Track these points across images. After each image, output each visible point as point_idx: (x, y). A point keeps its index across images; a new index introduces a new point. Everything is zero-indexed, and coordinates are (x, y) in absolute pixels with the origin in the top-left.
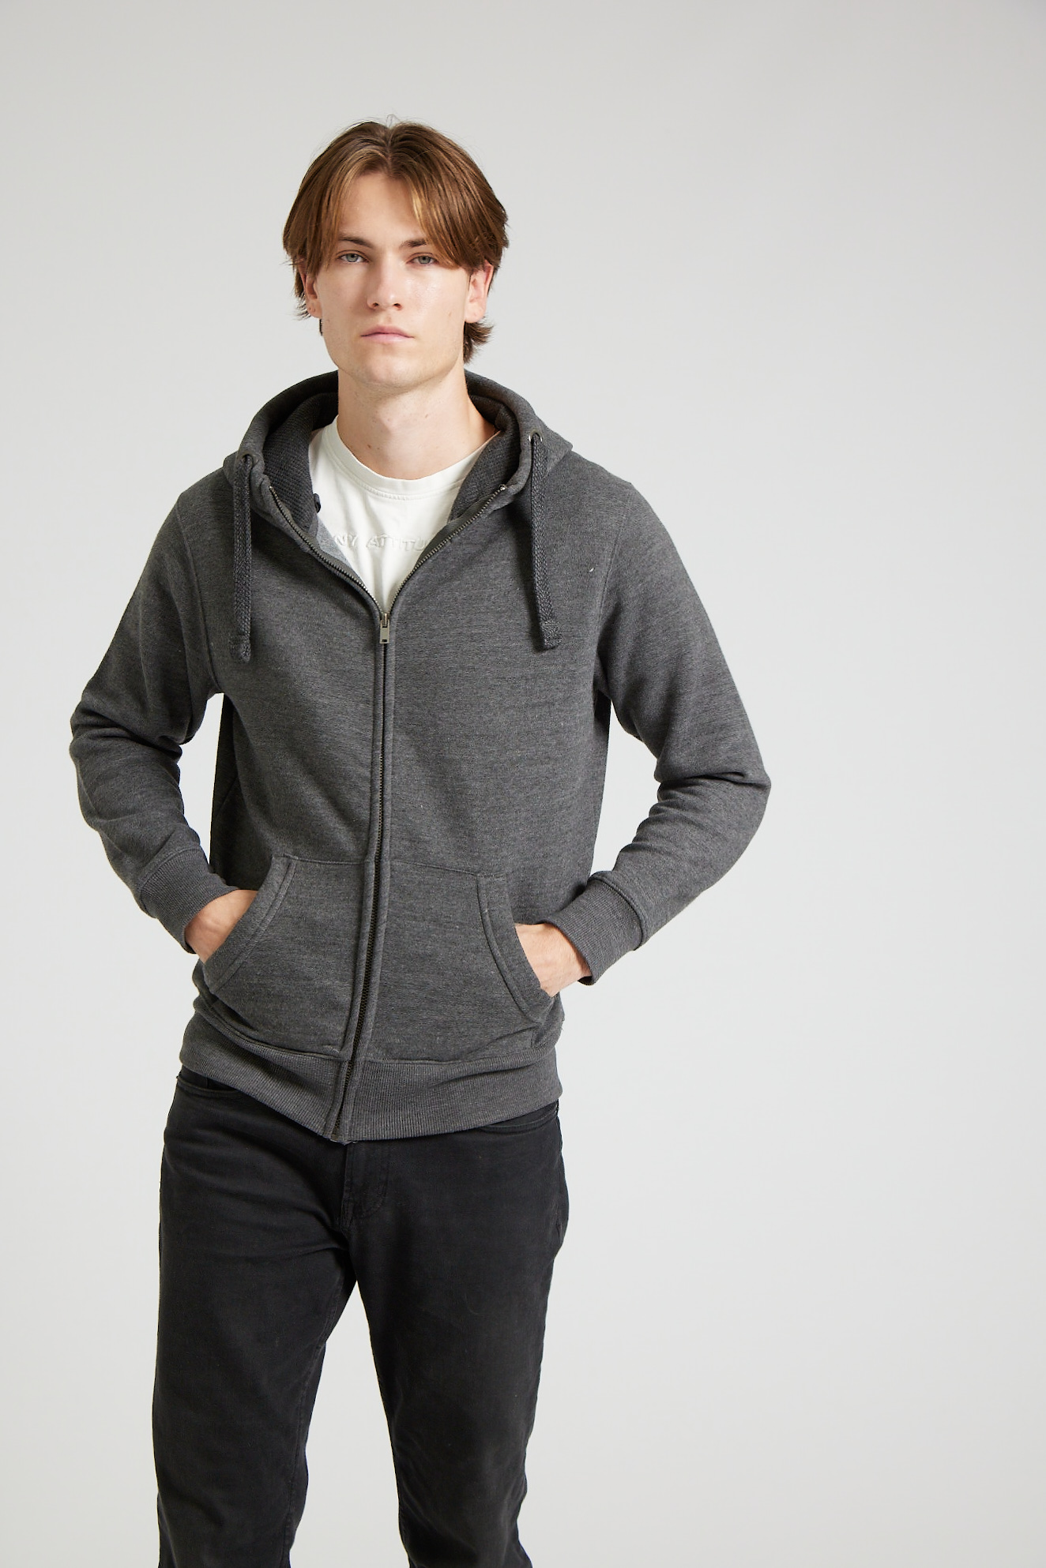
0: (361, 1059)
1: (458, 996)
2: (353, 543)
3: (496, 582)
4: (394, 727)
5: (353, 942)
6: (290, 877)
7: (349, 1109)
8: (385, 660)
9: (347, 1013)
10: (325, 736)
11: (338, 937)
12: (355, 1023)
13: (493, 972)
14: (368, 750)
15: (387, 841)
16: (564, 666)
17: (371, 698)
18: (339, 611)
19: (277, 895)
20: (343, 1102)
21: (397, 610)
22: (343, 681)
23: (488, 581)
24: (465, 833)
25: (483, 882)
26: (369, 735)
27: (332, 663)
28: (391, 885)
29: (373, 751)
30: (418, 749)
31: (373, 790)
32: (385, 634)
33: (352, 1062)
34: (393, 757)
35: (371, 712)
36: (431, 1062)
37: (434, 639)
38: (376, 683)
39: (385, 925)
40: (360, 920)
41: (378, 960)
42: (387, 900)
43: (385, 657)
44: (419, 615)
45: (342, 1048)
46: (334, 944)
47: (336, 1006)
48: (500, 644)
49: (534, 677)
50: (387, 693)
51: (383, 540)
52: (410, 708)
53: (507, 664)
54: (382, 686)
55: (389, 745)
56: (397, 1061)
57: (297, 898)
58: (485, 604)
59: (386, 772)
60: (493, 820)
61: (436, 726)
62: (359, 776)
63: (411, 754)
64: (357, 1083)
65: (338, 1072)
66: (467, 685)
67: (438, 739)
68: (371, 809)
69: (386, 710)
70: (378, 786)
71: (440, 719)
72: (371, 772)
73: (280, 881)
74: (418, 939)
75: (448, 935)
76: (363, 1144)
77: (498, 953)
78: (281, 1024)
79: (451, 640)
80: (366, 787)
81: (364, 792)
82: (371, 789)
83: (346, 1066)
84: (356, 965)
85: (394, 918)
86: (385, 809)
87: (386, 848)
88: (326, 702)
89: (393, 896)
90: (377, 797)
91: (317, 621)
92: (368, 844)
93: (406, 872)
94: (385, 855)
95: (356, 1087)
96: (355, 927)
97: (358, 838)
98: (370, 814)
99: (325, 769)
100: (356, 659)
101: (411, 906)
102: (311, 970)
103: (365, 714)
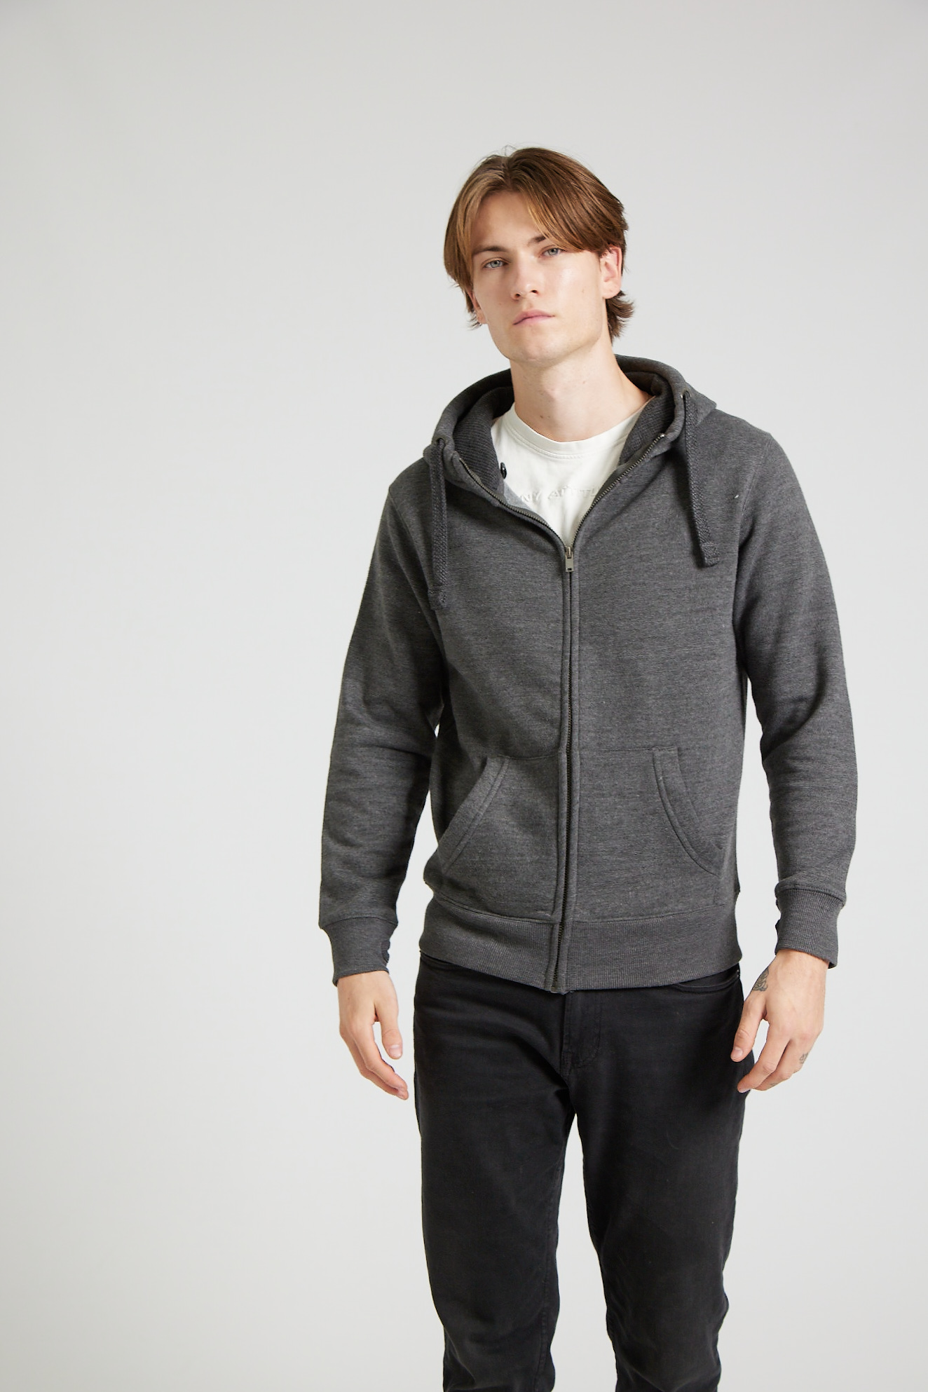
0: (569, 920)
2: (537, 499)
3: (658, 512)
4: (580, 640)
5: (554, 822)
6: (502, 772)
7: (564, 964)
8: (571, 587)
9: (554, 883)
10: (522, 654)
12: (562, 890)
14: (558, 660)
15: (576, 734)
16: (722, 577)
17: (561, 618)
18: (529, 551)
19: (492, 787)
20: (558, 960)
21: (578, 543)
23: (652, 512)
25: (658, 755)
26: (560, 648)
27: (526, 593)
28: (582, 771)
29: (562, 660)
30: (600, 655)
31: (562, 693)
32: (569, 564)
33: (563, 924)
34: (579, 665)
35: (561, 629)
38: (564, 605)
39: (578, 804)
40: (558, 802)
41: (575, 835)
42: (579, 783)
43: (571, 583)
44: (597, 545)
45: (552, 914)
47: (545, 877)
48: (665, 562)
49: (696, 588)
50: (573, 612)
51: (563, 490)
52: (593, 623)
53: (672, 578)
54: (569, 608)
55: (575, 655)
56: (600, 920)
57: (509, 788)
58: (651, 531)
59: (573, 677)
61: (614, 634)
62: (552, 682)
63: (594, 659)
64: (569, 941)
65: (552, 933)
66: (639, 597)
67: (617, 645)
68: (562, 709)
69: (573, 626)
70: (567, 688)
71: (617, 629)
72: (561, 678)
73: (494, 775)
77: (671, 813)
78: (500, 895)
79: (624, 562)
80: (557, 691)
81: (556, 695)
82: (561, 691)
83: (557, 927)
84: (558, 842)
85: (585, 798)
86: (573, 707)
87: (575, 740)
88: (522, 626)
89: (583, 780)
90: (567, 697)
91: (511, 561)
92: (560, 737)
93: (593, 759)
94: (575, 746)
95: (568, 944)
96: (555, 809)
97: (551, 735)
98: (562, 712)
99: (522, 681)
100: (546, 587)
101: (599, 786)
102: (523, 847)
103: (556, 632)
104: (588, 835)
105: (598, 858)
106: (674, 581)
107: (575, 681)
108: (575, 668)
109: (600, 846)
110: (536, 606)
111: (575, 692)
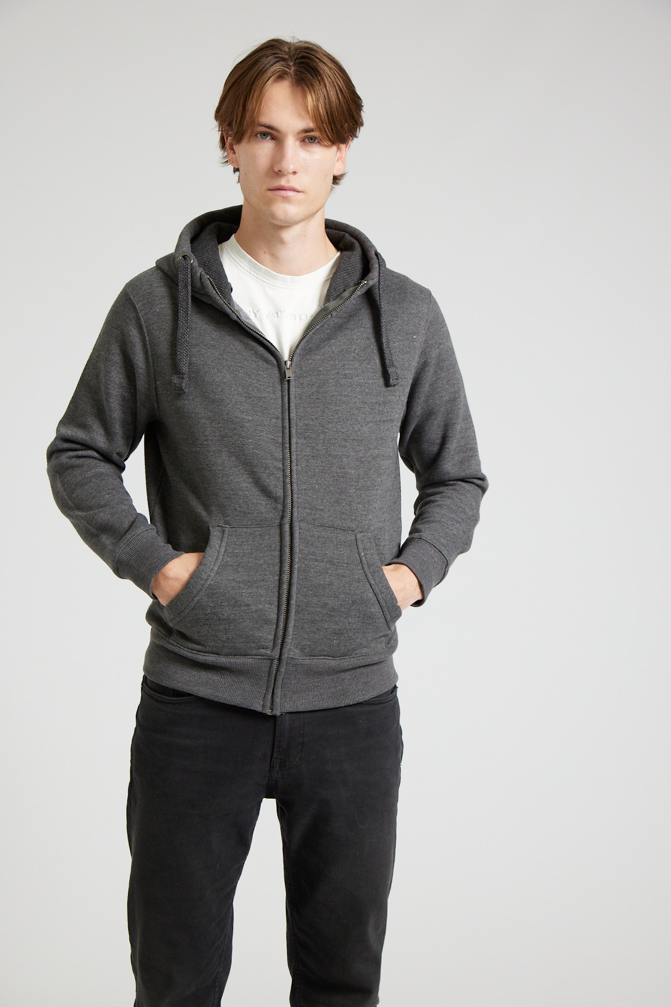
0: (285, 656)
1: (348, 612)
2: (258, 315)
3: (358, 342)
4: (296, 434)
5: (277, 578)
6: (225, 539)
7: (278, 692)
8: (289, 390)
9: (275, 626)
10: (250, 441)
11: (266, 575)
12: (281, 633)
13: (371, 595)
14: (279, 449)
15: (295, 509)
17: (280, 416)
18: (254, 359)
19: (219, 552)
20: (274, 687)
21: (295, 358)
22: (260, 404)
24: (346, 503)
25: (359, 536)
26: (280, 440)
27: (253, 392)
28: (300, 539)
29: (283, 450)
30: (313, 448)
31: (284, 476)
32: (289, 374)
33: (280, 659)
34: (297, 455)
35: (280, 424)
36: (330, 658)
37: (321, 377)
38: (283, 406)
39: (297, 565)
40: (281, 562)
41: (294, 589)
42: (298, 548)
43: (289, 388)
44: (310, 362)
45: (272, 650)
46: (263, 580)
47: (267, 622)
48: (363, 381)
49: (384, 403)
50: (290, 412)
51: (279, 313)
52: (307, 422)
53: (367, 394)
54: (287, 408)
55: (294, 446)
56: (308, 658)
57: (233, 552)
58: (352, 355)
59: (293, 464)
60: (363, 495)
62: (275, 467)
63: (308, 451)
64: (283, 673)
65: (271, 667)
66: (344, 406)
67: (326, 442)
68: (284, 489)
69: (291, 423)
70: (288, 474)
71: (327, 429)
72: (283, 464)
73: (219, 543)
74: (320, 574)
75: (339, 571)
76: (288, 715)
77: (372, 582)
79: (332, 377)
80: (280, 474)
81: (279, 478)
82: (283, 475)
83: (276, 662)
84: (279, 594)
85: (302, 560)
86: (293, 488)
87: (295, 514)
88: (250, 418)
89: (301, 546)
90: (288, 480)
91: (240, 365)
92: (283, 511)
93: (309, 530)
94: (295, 519)
95: (282, 676)
96: (277, 568)
97: (275, 509)
98: (284, 492)
99: (250, 462)
100: (268, 390)
101: (313, 552)
102: (249, 599)
103: (276, 426)
104: (305, 589)
105: (312, 609)
106: (369, 397)
107: (294, 468)
108: (294, 457)
109: (315, 600)
111: (295, 476)
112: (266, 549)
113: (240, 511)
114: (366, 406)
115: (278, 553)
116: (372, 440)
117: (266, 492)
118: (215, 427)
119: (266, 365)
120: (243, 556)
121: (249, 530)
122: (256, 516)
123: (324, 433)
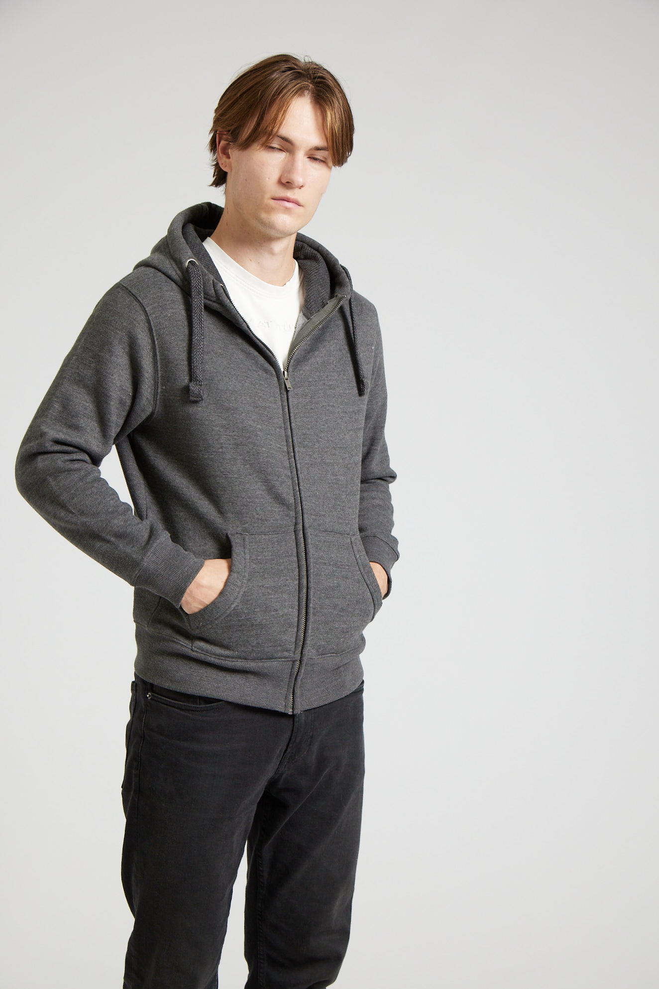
0: (305, 658)
4: (299, 444)
5: (296, 582)
6: (248, 547)
7: (298, 692)
8: (289, 400)
9: (296, 629)
11: (287, 580)
14: (286, 458)
15: (305, 516)
17: (283, 426)
19: (244, 559)
20: (294, 687)
21: (290, 368)
24: (341, 508)
25: (354, 539)
26: (285, 449)
27: (259, 402)
28: (312, 544)
29: (289, 459)
31: (294, 484)
32: (288, 384)
33: (301, 660)
34: (300, 463)
38: (284, 415)
40: (299, 567)
41: (312, 592)
42: (311, 553)
43: (288, 397)
44: (301, 372)
45: (294, 653)
46: (285, 585)
48: (342, 391)
53: (346, 404)
54: (288, 417)
55: (297, 455)
57: (257, 559)
59: (299, 472)
62: (286, 475)
64: (302, 674)
65: (293, 668)
68: (294, 496)
70: (296, 481)
72: (291, 472)
73: (243, 550)
75: (343, 573)
77: (368, 582)
80: (289, 482)
81: (289, 486)
82: (292, 483)
83: (298, 663)
84: (299, 597)
85: (316, 565)
86: (302, 496)
87: (306, 520)
88: (261, 427)
89: (313, 551)
90: (297, 488)
91: (245, 375)
92: (296, 518)
93: (316, 535)
94: (307, 525)
95: (302, 676)
96: (296, 573)
97: (287, 516)
98: (295, 499)
99: (264, 470)
100: (270, 400)
101: (322, 556)
102: (277, 604)
103: (280, 435)
104: (319, 592)
105: (325, 610)
106: (347, 406)
107: (300, 476)
108: (298, 466)
109: (327, 602)
110: (266, 413)
111: (301, 484)
112: (284, 555)
113: (258, 519)
114: (346, 415)
115: (295, 559)
116: (353, 448)
117: (279, 499)
118: (229, 436)
119: (265, 375)
120: (267, 562)
121: (267, 537)
122: (272, 523)
123: (318, 441)
